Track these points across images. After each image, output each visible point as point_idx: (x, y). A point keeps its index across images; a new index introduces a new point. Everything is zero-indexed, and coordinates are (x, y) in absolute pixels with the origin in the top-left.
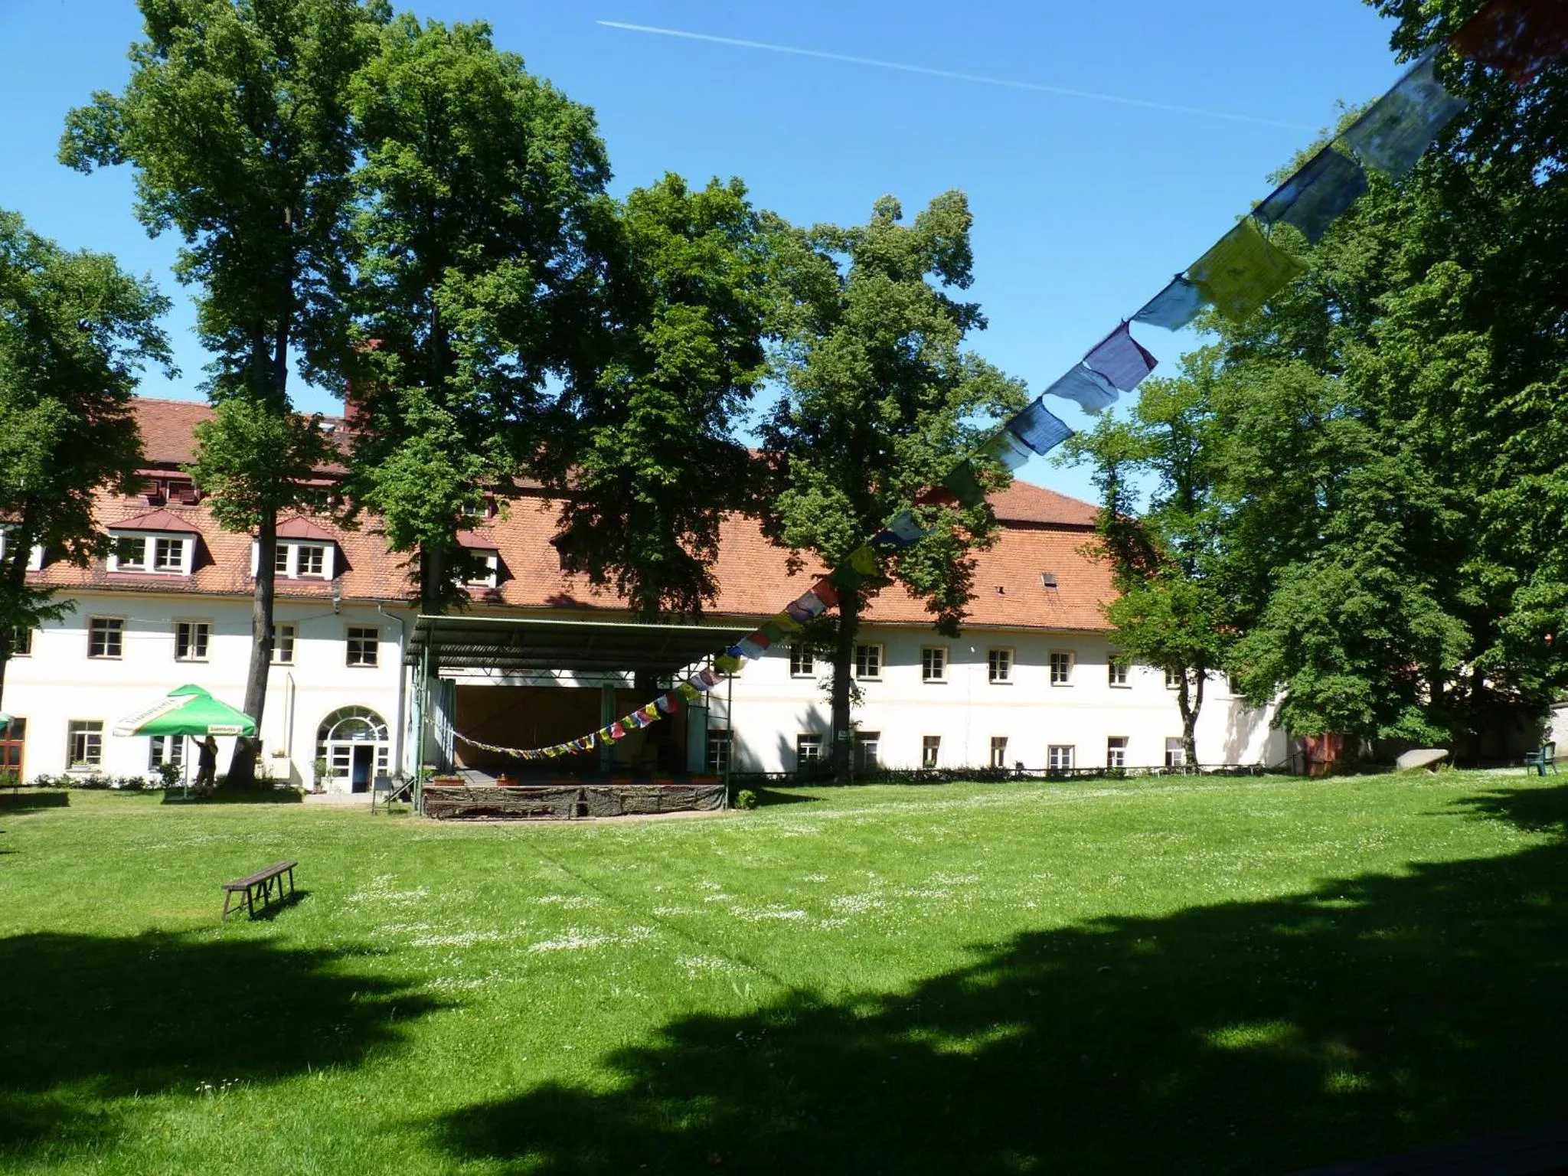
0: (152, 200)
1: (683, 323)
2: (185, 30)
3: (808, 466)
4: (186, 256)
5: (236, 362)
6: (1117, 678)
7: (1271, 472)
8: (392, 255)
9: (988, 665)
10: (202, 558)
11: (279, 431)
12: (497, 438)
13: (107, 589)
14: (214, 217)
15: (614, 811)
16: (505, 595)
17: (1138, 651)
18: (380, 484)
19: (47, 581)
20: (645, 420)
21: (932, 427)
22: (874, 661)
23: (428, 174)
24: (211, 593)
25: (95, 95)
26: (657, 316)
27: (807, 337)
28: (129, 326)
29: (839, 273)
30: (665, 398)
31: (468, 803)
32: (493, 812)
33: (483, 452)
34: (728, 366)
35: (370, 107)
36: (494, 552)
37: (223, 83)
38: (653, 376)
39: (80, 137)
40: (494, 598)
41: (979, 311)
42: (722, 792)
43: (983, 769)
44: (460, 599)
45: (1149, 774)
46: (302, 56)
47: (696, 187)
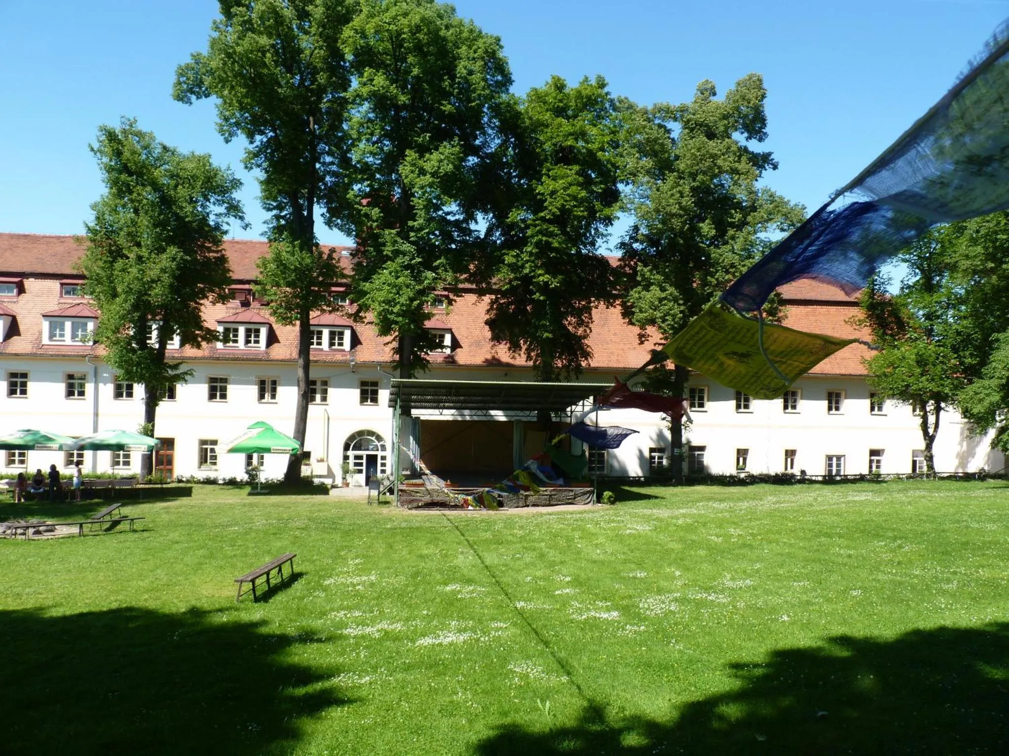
0: (226, 119)
1: (563, 178)
2: (240, 9)
3: (651, 271)
4: (249, 153)
5: (283, 217)
6: (876, 408)
7: (993, 265)
8: (374, 143)
9: (782, 400)
10: (272, 339)
11: (308, 261)
12: (442, 260)
13: (217, 359)
14: (265, 126)
15: (521, 504)
16: (457, 358)
17: (890, 392)
18: (369, 293)
19: (183, 355)
20: (538, 244)
21: (737, 240)
22: (701, 398)
23: (393, 89)
24: (278, 360)
25: (192, 55)
26: (545, 174)
27: (648, 182)
28: (220, 198)
29: (672, 136)
30: (551, 229)
31: (427, 499)
32: (443, 505)
33: (434, 269)
34: (594, 206)
35: (357, 49)
36: (450, 331)
37: (264, 40)
38: (542, 214)
39: (185, 82)
40: (451, 360)
41: (772, 157)
42: (592, 492)
43: (777, 475)
44: (424, 364)
45: (898, 478)
46: (315, 19)
47: (572, 84)
